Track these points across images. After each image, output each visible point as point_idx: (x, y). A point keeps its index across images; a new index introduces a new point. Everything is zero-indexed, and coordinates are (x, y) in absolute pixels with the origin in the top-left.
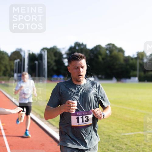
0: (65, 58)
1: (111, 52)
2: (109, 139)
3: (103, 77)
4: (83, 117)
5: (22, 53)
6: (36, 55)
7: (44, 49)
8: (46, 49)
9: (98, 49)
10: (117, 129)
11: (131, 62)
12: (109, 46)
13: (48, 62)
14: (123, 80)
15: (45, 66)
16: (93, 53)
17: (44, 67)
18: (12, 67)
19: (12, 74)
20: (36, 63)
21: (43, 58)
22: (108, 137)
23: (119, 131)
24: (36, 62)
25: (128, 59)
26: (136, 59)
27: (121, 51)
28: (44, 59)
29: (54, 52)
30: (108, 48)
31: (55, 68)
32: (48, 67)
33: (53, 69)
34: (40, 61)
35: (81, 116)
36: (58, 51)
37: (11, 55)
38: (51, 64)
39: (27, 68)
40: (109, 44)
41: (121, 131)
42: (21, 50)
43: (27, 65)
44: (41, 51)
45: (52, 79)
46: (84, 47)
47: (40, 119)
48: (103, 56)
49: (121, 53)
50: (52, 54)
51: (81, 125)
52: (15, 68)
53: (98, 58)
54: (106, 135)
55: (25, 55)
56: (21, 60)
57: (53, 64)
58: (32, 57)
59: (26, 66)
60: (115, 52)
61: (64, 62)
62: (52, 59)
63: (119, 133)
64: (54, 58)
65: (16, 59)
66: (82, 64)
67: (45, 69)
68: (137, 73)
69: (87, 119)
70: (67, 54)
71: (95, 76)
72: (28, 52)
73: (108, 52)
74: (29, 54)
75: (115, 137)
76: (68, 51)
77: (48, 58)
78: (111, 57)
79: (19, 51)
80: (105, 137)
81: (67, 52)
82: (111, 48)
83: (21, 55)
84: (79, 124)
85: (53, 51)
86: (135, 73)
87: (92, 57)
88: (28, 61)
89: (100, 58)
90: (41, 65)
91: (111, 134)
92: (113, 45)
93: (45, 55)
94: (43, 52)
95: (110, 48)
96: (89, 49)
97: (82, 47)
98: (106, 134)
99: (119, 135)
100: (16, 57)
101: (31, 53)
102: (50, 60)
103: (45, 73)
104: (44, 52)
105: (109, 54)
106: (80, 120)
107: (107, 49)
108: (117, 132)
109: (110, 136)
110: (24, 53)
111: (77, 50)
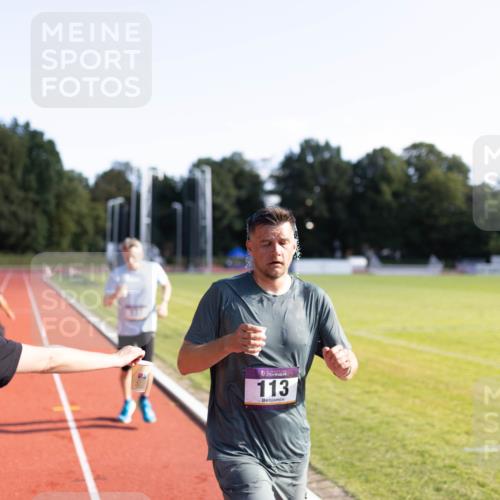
0: (271, 193)
1: (422, 170)
2: (424, 463)
3: (398, 255)
4: (274, 382)
5: (132, 178)
6: (175, 182)
7: (200, 164)
8: (207, 162)
9: (381, 161)
10: (448, 432)
12: (415, 153)
13: (215, 207)
14: (464, 265)
15: (204, 218)
16: (363, 177)
17: (202, 223)
18: (101, 223)
19: (101, 243)
20: (175, 210)
21: (200, 193)
22: (419, 459)
23: (456, 439)
24: (178, 206)
27: (456, 166)
28: (204, 195)
29: (233, 174)
30: (411, 157)
31: (238, 225)
32: (215, 220)
33: (230, 227)
34: (189, 203)
35: (271, 380)
36: (247, 168)
37: (97, 184)
38: (225, 213)
39: (148, 225)
40: (415, 146)
41: (464, 439)
42: (127, 165)
43: (148, 216)
44: (191, 171)
45: (229, 262)
46: (331, 157)
47: (192, 394)
48: (396, 186)
49: (456, 176)
50: (228, 179)
51: (268, 403)
52: (108, 225)
53: (378, 191)
54: (412, 452)
55: (140, 184)
56: (128, 200)
57: (232, 211)
58: (164, 190)
59: (145, 220)
60: (438, 172)
62: (227, 196)
63: (456, 446)
64: (234, 192)
65: (113, 197)
67: (204, 228)
69: (284, 388)
70: (278, 179)
71: (371, 253)
72: (151, 174)
73: (411, 171)
74: (155, 180)
75: (444, 460)
76: (279, 169)
77: (215, 193)
78: (423, 187)
79: (123, 168)
80: (410, 459)
81: (277, 173)
82: (424, 157)
83: (128, 184)
84: (264, 400)
85: (230, 171)
87: (360, 189)
88: (150, 202)
89: (387, 191)
90: (191, 216)
91: (428, 448)
92: (431, 149)
94: (198, 174)
95: (418, 157)
96: (348, 163)
97: (327, 155)
98: (410, 448)
99: (456, 452)
100: (112, 189)
101: (161, 176)
102: (219, 200)
103: (206, 242)
104: (203, 172)
105: (415, 179)
106: (268, 390)
107: (409, 163)
108: (448, 443)
109: (427, 455)
110: (139, 177)
111: (311, 166)
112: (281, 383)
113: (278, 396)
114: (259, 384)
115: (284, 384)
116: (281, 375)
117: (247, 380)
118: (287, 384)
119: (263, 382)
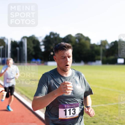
0: (42, 45)
1: (80, 40)
4: (70, 109)
6: (17, 43)
7: (24, 38)
8: (26, 37)
9: (69, 38)
11: (96, 48)
13: (28, 49)
14: (89, 63)
15: (24, 51)
20: (17, 50)
24: (18, 48)
25: (93, 46)
26: (100, 46)
27: (88, 39)
28: (24, 45)
29: (32, 40)
31: (34, 53)
32: (28, 52)
34: (21, 48)
36: (36, 39)
39: (10, 53)
40: (78, 34)
43: (10, 51)
48: (73, 44)
49: (87, 41)
50: (31, 42)
55: (8, 43)
56: (5, 46)
57: (32, 50)
58: (14, 44)
60: (83, 40)
61: (41, 49)
62: (31, 46)
64: (32, 45)
65: (1, 46)
66: (69, 53)
67: (25, 54)
68: (101, 57)
69: (74, 111)
70: (44, 42)
72: (11, 40)
73: (77, 40)
74: (12, 42)
77: (28, 45)
78: (80, 44)
79: (3, 39)
81: (44, 40)
83: (5, 43)
86: (99, 57)
90: (21, 51)
92: (82, 35)
93: (24, 43)
94: (23, 40)
95: (79, 37)
96: (61, 38)
97: (56, 36)
102: (29, 47)
103: (25, 57)
105: (78, 42)
106: (68, 112)
107: (76, 38)
110: (8, 41)
111: (52, 39)
112: (73, 110)
113: (72, 115)
114: (64, 111)
115: (74, 110)
116: (73, 107)
117: (60, 109)
118: (75, 110)
119: (66, 110)
